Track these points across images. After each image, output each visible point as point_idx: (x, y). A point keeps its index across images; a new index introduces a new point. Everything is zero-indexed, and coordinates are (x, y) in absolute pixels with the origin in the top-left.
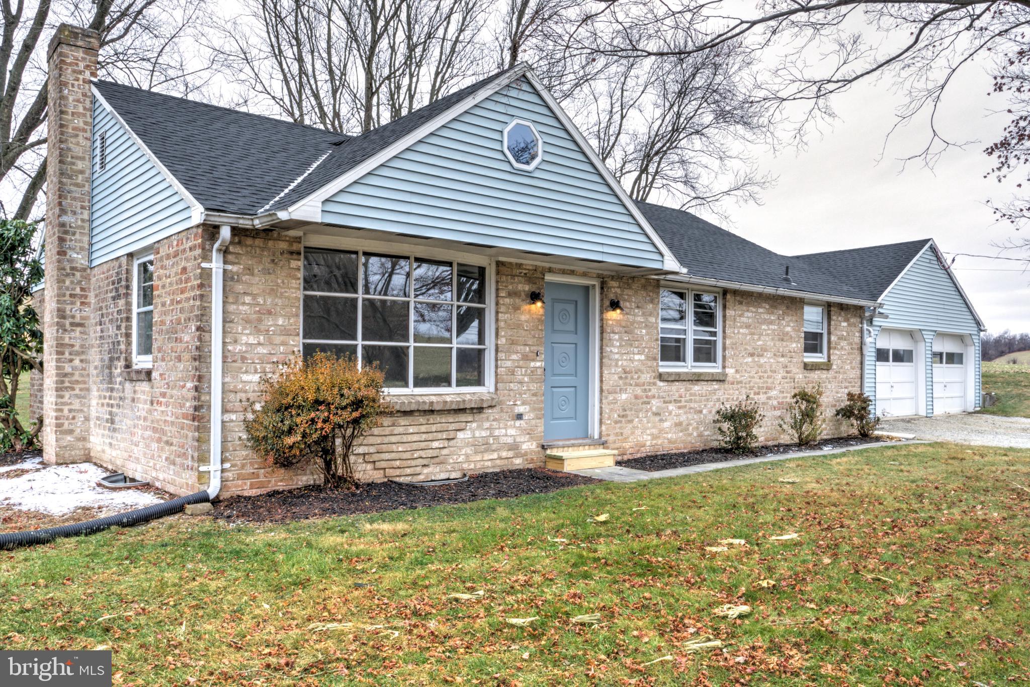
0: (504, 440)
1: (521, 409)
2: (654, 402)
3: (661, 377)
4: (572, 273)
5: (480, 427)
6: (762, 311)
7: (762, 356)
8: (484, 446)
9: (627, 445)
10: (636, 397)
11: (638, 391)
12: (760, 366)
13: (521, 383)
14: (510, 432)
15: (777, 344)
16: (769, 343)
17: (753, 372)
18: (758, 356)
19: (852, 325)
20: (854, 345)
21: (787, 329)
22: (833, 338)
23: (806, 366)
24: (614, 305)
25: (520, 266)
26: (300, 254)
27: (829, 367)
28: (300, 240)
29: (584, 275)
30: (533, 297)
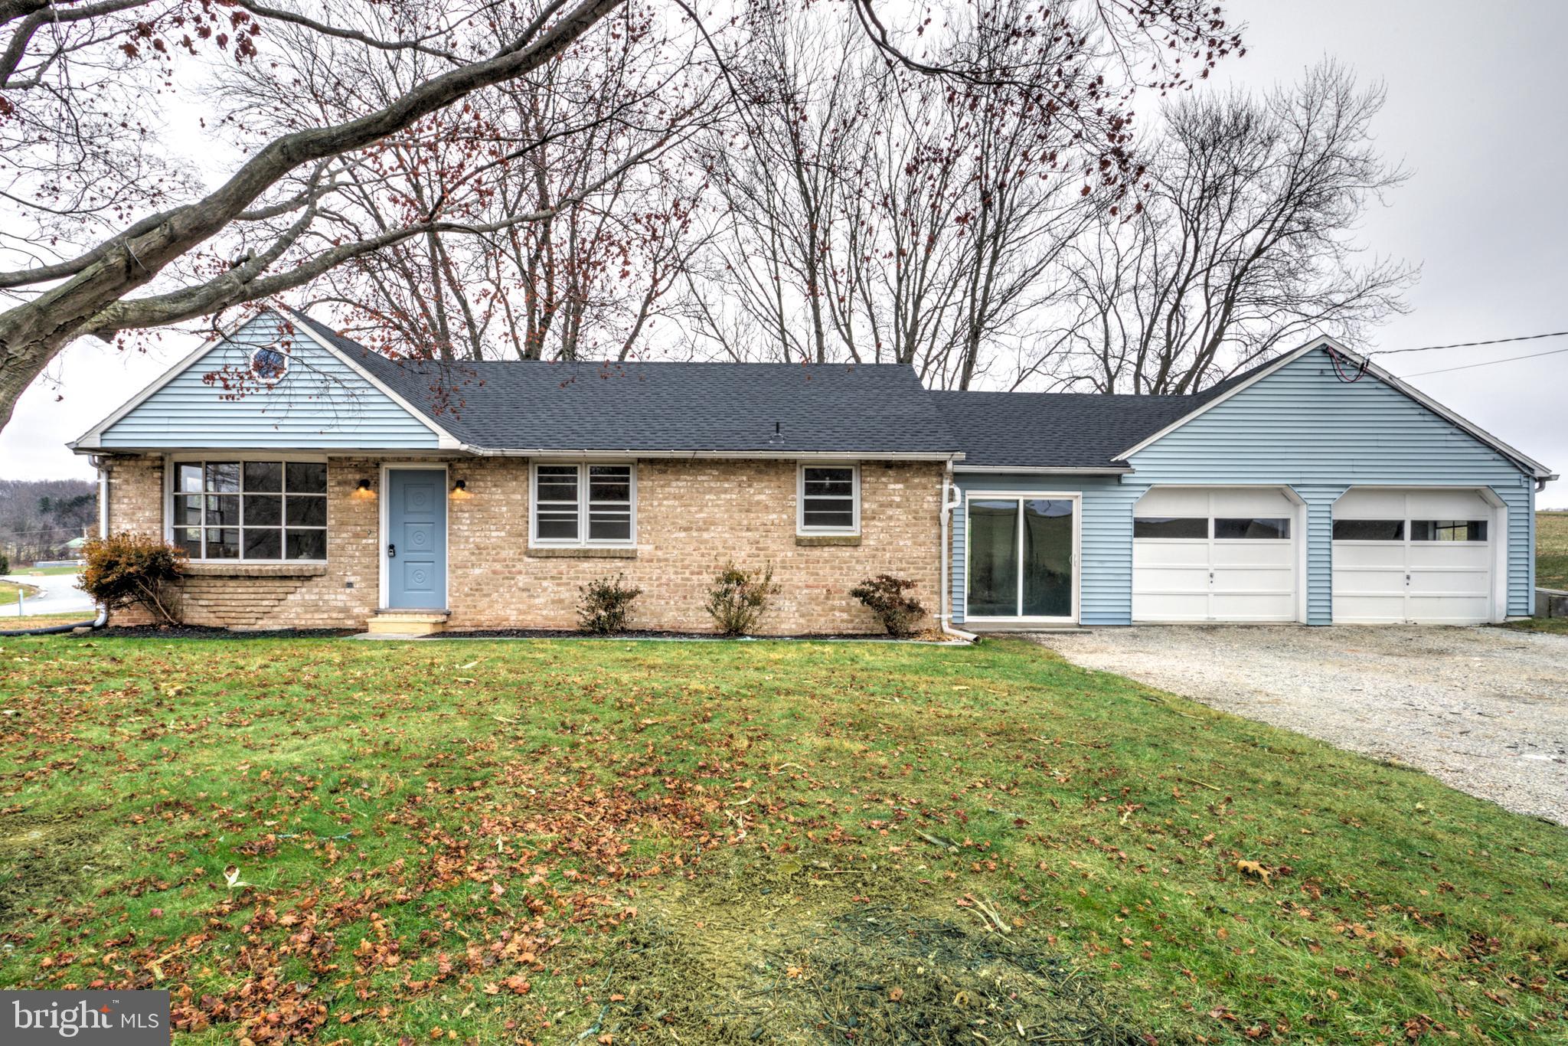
0: (334, 603)
1: (352, 579)
2: (520, 578)
3: (529, 554)
4: (409, 460)
5: (309, 592)
6: (705, 480)
7: (707, 530)
8: (313, 608)
9: (483, 620)
10: (494, 572)
11: (498, 566)
12: (706, 542)
13: (352, 557)
14: (340, 598)
15: (736, 515)
16: (720, 515)
17: (689, 549)
18: (699, 530)
19: (916, 487)
20: (921, 514)
21: (758, 498)
22: (866, 505)
23: (799, 542)
24: (461, 484)
25: (349, 459)
26: (161, 468)
27: (854, 543)
28: (162, 459)
29: (424, 460)
30: (365, 484)
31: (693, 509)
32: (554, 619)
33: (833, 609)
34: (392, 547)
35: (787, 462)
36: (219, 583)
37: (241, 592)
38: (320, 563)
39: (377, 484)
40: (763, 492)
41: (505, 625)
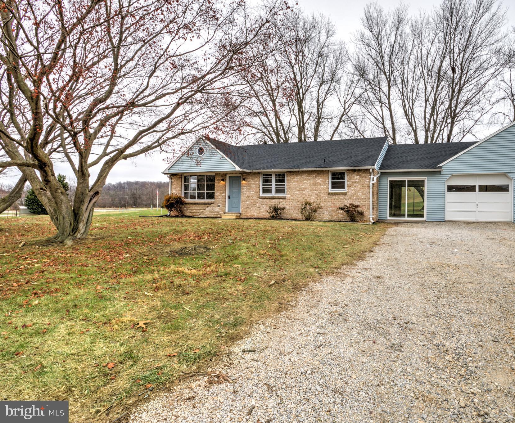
0: (216, 211)
1: (219, 204)
2: (257, 204)
3: (260, 198)
5: (210, 208)
6: (304, 176)
7: (304, 191)
9: (249, 215)
10: (251, 203)
11: (252, 201)
12: (304, 194)
13: (220, 199)
14: (217, 209)
15: (312, 187)
16: (308, 186)
17: (300, 196)
18: (302, 191)
19: (363, 177)
20: (364, 185)
21: (318, 181)
22: (348, 183)
23: (329, 194)
24: (244, 180)
25: (220, 174)
26: (181, 177)
27: (345, 194)
28: (182, 175)
29: (236, 173)
30: (223, 180)
31: (301, 185)
32: (265, 215)
33: (338, 214)
34: (229, 196)
35: (326, 171)
36: (192, 205)
37: (196, 208)
38: (213, 200)
39: (226, 180)
40: (319, 179)
41: (254, 217)
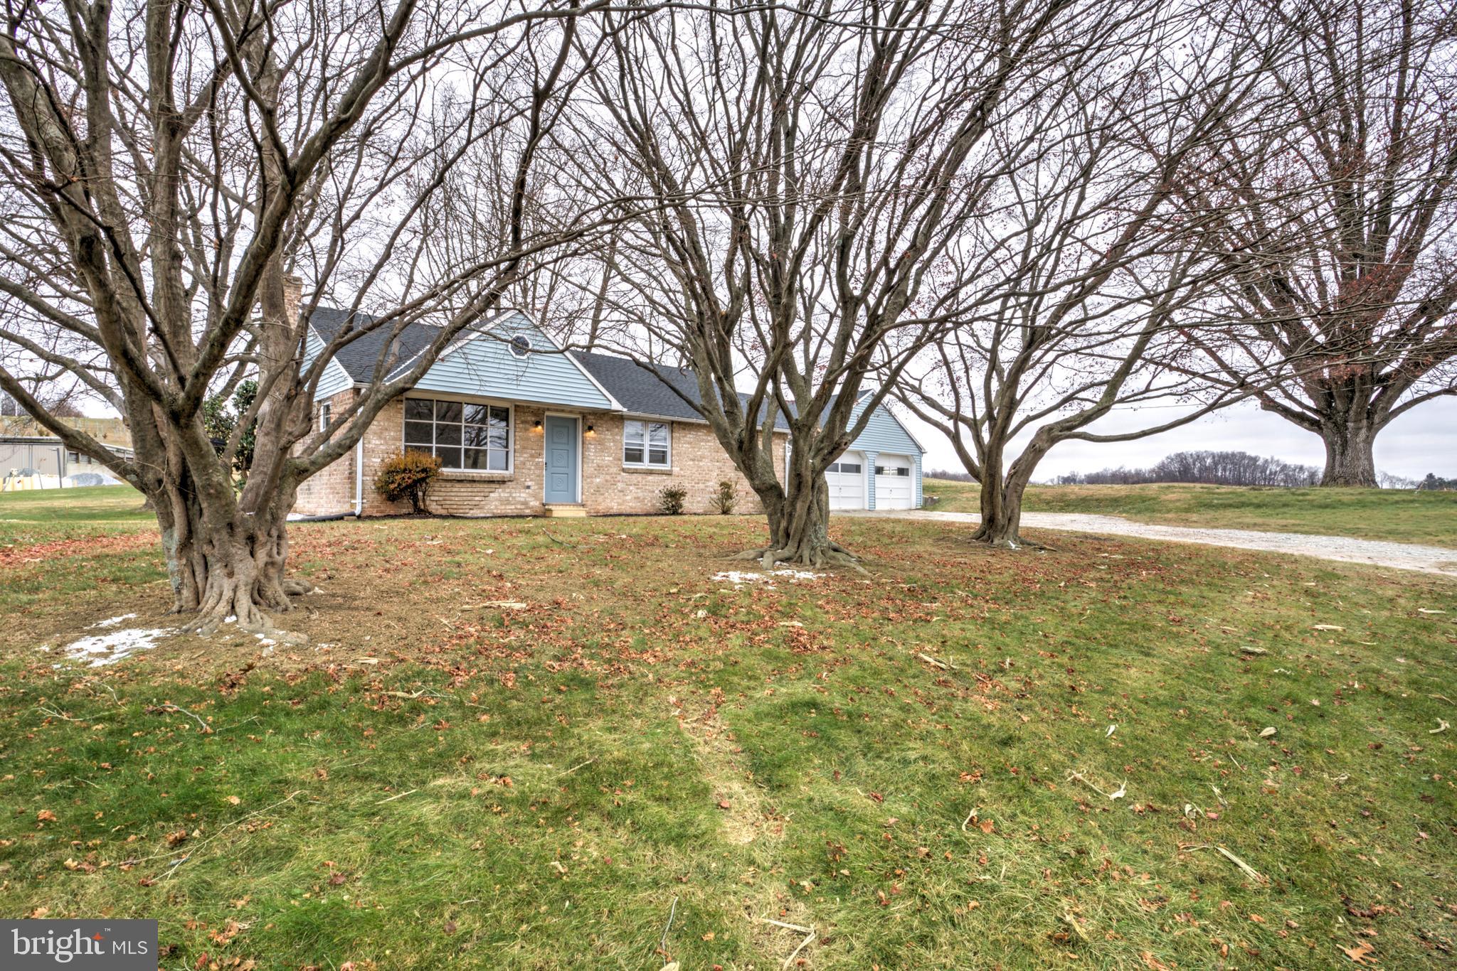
0: (518, 499)
1: (530, 484)
2: (619, 484)
3: (624, 470)
4: (563, 411)
5: (503, 491)
6: (699, 434)
7: (701, 461)
8: (506, 501)
10: (607, 481)
11: (608, 477)
13: (530, 469)
14: (522, 495)
16: (707, 453)
18: (698, 460)
24: (590, 428)
25: (529, 407)
26: (402, 401)
29: (571, 412)
30: (537, 423)
34: (546, 464)
36: (449, 485)
37: (463, 491)
39: (542, 424)
41: (612, 512)
